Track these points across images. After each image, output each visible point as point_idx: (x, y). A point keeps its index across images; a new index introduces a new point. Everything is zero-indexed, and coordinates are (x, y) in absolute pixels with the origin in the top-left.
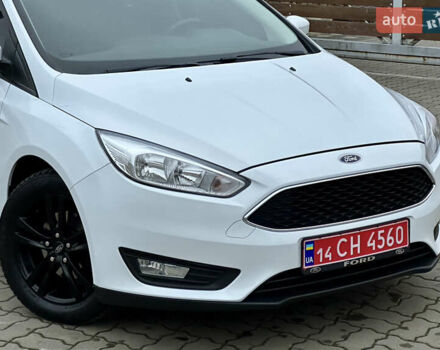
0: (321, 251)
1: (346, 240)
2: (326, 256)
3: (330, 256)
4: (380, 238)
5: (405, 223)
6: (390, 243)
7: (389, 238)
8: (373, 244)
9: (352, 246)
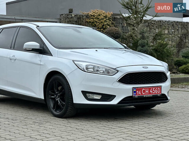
0: (138, 91)
1: (144, 89)
2: (139, 93)
3: (140, 93)
4: (154, 90)
5: (160, 87)
6: (156, 92)
7: (156, 91)
8: (152, 92)
9: (146, 91)
